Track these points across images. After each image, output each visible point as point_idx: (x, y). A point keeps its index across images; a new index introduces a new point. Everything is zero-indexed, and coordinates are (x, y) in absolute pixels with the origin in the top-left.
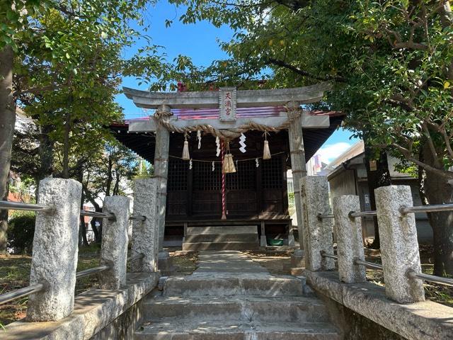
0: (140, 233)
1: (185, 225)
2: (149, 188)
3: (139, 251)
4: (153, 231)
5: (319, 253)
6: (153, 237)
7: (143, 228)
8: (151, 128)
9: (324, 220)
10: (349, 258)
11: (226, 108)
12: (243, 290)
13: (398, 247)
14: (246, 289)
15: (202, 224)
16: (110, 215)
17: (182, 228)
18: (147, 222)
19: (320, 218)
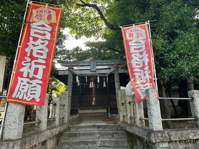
0: (63, 110)
1: (79, 109)
2: (66, 95)
3: (62, 116)
4: (67, 109)
5: (122, 116)
6: (67, 111)
7: (63, 108)
8: (67, 73)
9: (124, 105)
10: (129, 116)
11: (93, 66)
12: (97, 129)
13: (138, 111)
14: (98, 128)
15: (85, 109)
16: (54, 104)
17: (78, 110)
18: (65, 107)
19: (123, 104)
